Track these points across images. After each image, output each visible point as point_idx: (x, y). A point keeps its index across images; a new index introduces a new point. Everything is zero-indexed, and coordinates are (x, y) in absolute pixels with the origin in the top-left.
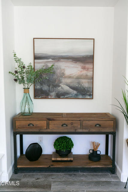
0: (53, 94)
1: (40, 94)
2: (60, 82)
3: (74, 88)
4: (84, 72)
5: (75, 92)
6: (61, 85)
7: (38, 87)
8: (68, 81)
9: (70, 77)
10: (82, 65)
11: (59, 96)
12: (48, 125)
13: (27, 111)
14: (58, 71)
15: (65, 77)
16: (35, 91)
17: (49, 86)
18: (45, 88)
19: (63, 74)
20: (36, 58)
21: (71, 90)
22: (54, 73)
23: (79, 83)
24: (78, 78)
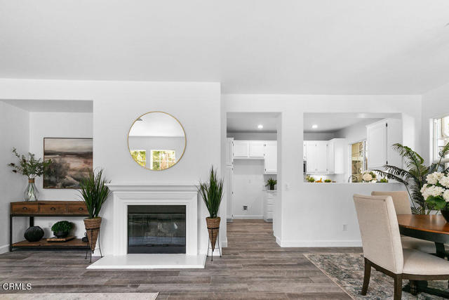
0: (60, 184)
1: (47, 184)
2: (66, 174)
3: (77, 180)
4: (87, 166)
5: (78, 183)
6: (67, 177)
7: (47, 178)
8: (73, 173)
9: (74, 170)
10: (85, 160)
11: (65, 186)
12: (39, 208)
13: (32, 199)
14: (64, 165)
15: (70, 170)
16: (45, 181)
17: (56, 177)
18: (53, 179)
19: (68, 167)
20: (46, 153)
21: (75, 181)
22: (61, 166)
23: (82, 175)
24: (82, 170)
